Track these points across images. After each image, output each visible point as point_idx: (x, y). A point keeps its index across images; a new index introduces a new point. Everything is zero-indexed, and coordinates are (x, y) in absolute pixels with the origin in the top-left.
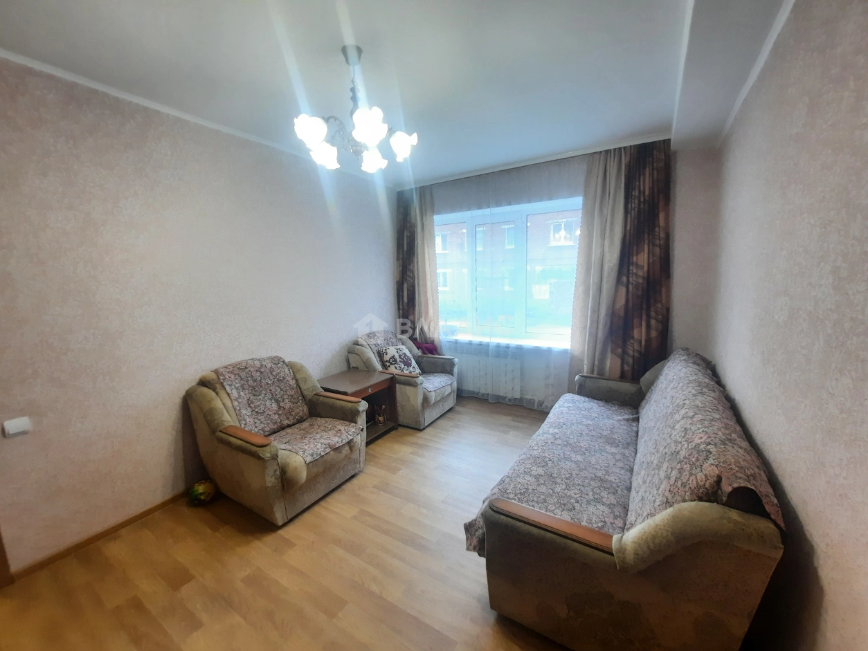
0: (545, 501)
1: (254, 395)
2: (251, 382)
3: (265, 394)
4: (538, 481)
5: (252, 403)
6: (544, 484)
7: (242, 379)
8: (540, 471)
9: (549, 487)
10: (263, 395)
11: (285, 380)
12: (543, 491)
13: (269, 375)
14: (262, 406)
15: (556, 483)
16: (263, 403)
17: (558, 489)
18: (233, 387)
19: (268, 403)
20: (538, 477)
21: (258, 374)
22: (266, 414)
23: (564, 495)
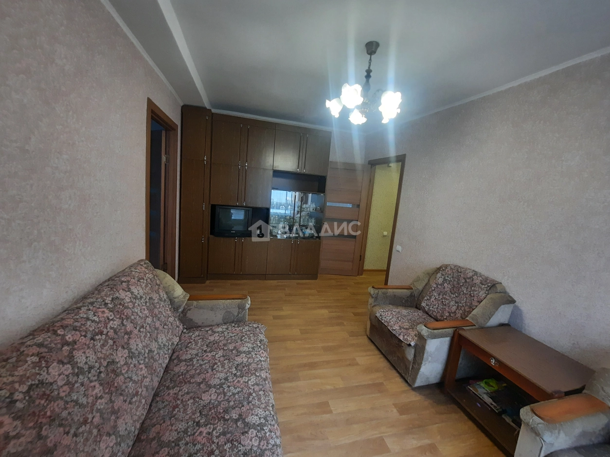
0: (227, 340)
1: (450, 292)
2: (455, 283)
3: (456, 297)
4: (237, 350)
5: (446, 295)
6: (232, 350)
7: (453, 277)
8: (239, 360)
9: (227, 351)
10: (454, 296)
11: (473, 298)
12: (231, 345)
13: (469, 287)
14: (447, 301)
15: (223, 356)
16: (450, 300)
17: (220, 353)
18: (443, 277)
19: (452, 303)
20: (239, 353)
21: (463, 281)
22: (444, 307)
23: (215, 350)
